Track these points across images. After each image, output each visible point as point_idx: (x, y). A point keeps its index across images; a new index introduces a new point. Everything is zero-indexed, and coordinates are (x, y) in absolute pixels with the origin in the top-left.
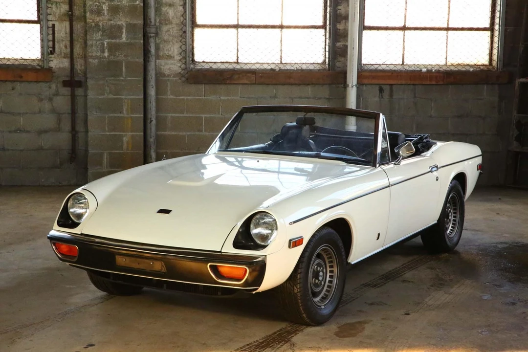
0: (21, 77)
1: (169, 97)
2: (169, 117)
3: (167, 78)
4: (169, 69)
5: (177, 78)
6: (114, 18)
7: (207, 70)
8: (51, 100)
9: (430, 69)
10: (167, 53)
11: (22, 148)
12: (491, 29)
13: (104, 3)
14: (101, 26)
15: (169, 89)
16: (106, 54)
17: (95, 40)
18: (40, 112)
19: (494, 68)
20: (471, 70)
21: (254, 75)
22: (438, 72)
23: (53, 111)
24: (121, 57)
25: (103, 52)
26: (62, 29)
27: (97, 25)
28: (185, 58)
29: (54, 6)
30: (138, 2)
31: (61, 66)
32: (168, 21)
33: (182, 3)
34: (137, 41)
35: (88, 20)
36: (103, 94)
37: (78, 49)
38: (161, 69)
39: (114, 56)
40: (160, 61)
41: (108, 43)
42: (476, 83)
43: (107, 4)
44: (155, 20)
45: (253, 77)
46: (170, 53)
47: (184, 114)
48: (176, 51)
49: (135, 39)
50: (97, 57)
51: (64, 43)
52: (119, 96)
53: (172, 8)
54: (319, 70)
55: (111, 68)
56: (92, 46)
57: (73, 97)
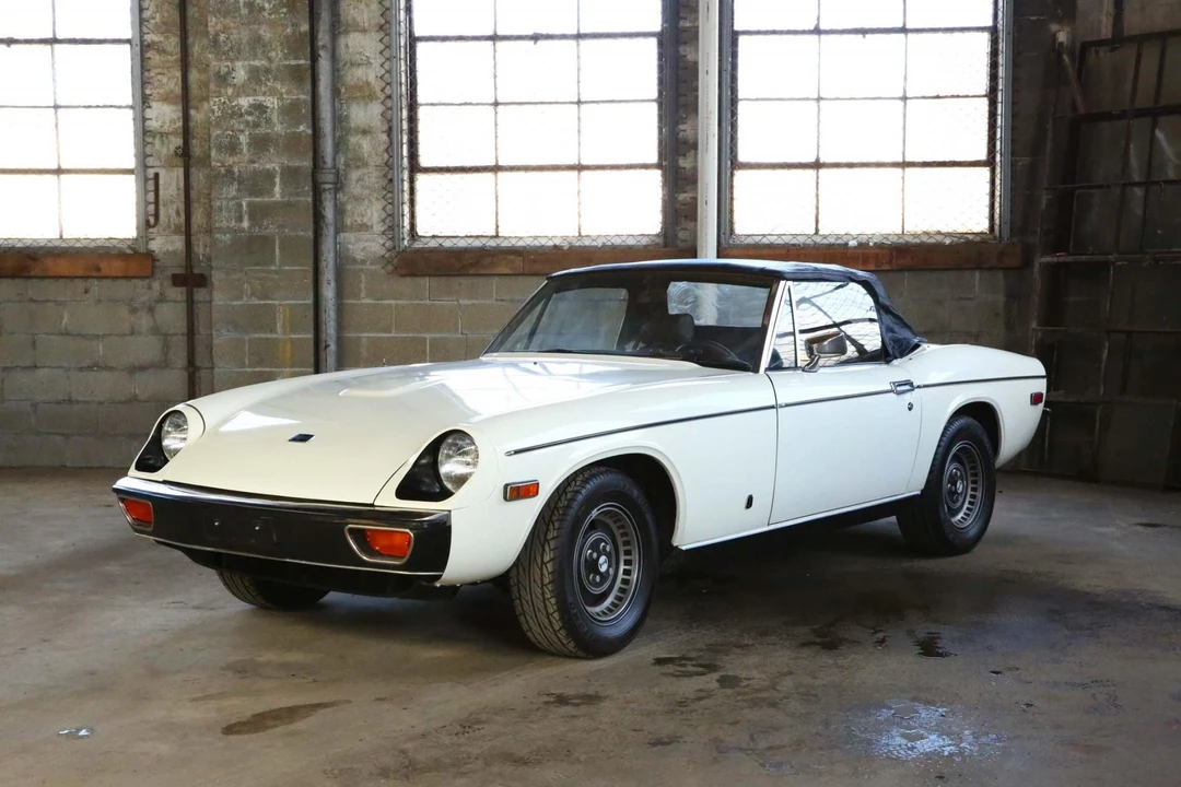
0: (99, 269)
1: (363, 301)
2: (365, 339)
3: (360, 267)
4: (363, 249)
5: (379, 266)
6: (260, 158)
7: (433, 251)
8: (151, 310)
9: (864, 241)
10: (359, 220)
11: (101, 399)
12: (990, 162)
13: (242, 131)
14: (237, 174)
15: (363, 285)
16: (246, 224)
17: (226, 198)
18: (132, 333)
19: (995, 238)
20: (948, 241)
21: (521, 258)
22: (880, 246)
23: (155, 330)
24: (270, 228)
25: (240, 219)
26: (172, 181)
27: (230, 172)
28: (391, 228)
29: (157, 141)
30: (302, 128)
31: (171, 249)
32: (360, 162)
33: (385, 128)
34: (302, 199)
35: (213, 163)
36: (239, 298)
37: (198, 218)
38: (348, 249)
39: (260, 227)
40: (347, 234)
41: (249, 204)
42: (959, 268)
43: (247, 133)
44: (334, 159)
45: (518, 261)
46: (365, 220)
47: (390, 332)
48: (375, 215)
49: (298, 195)
50: (229, 230)
51: (175, 207)
52: (269, 299)
53: (369, 138)
54: (646, 246)
55: (254, 248)
56: (221, 209)
57: (191, 303)
